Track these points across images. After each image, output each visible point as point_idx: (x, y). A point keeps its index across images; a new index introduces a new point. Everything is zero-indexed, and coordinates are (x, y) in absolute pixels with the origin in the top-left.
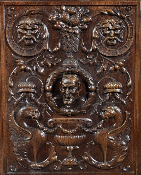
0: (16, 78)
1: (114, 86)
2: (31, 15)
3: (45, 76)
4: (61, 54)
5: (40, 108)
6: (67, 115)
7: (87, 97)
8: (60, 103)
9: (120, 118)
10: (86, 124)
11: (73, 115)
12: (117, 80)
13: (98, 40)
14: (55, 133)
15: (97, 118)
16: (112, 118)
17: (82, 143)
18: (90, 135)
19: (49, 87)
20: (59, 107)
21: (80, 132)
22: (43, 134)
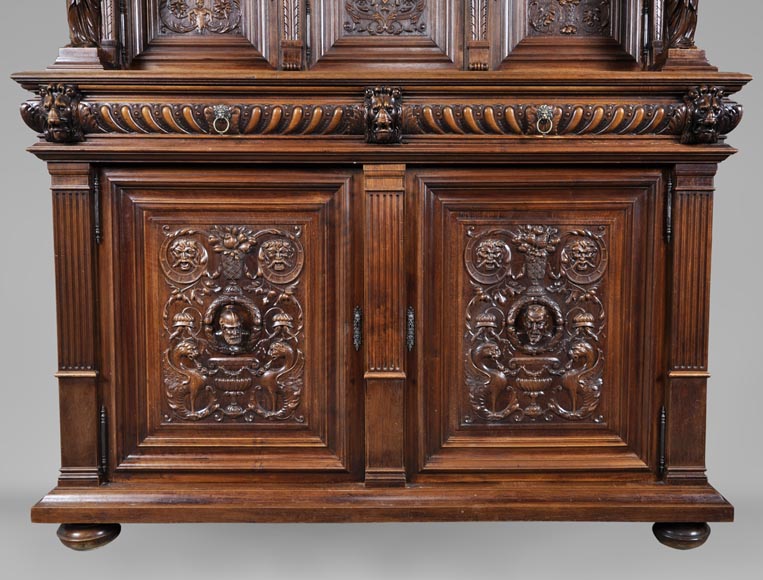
0: (474, 310)
1: (586, 320)
2: (493, 236)
3: (507, 307)
4: (526, 281)
5: (501, 345)
6: (531, 354)
7: (554, 332)
8: (525, 340)
9: (591, 357)
10: (552, 365)
11: (538, 354)
12: (588, 312)
13: (568, 265)
14: (518, 375)
15: (565, 358)
16: (583, 357)
17: (547, 388)
18: (557, 378)
19: (511, 320)
20: (523, 344)
21: (546, 374)
22: (502, 375)
